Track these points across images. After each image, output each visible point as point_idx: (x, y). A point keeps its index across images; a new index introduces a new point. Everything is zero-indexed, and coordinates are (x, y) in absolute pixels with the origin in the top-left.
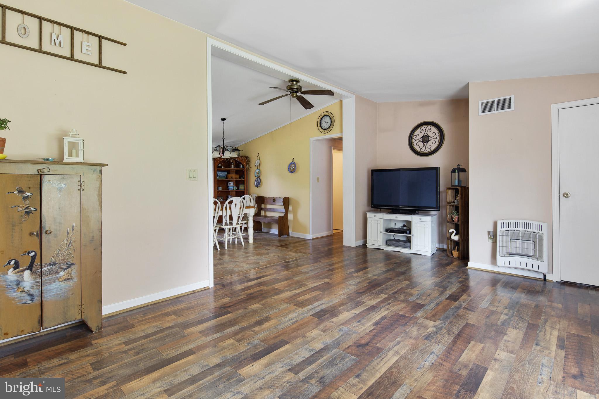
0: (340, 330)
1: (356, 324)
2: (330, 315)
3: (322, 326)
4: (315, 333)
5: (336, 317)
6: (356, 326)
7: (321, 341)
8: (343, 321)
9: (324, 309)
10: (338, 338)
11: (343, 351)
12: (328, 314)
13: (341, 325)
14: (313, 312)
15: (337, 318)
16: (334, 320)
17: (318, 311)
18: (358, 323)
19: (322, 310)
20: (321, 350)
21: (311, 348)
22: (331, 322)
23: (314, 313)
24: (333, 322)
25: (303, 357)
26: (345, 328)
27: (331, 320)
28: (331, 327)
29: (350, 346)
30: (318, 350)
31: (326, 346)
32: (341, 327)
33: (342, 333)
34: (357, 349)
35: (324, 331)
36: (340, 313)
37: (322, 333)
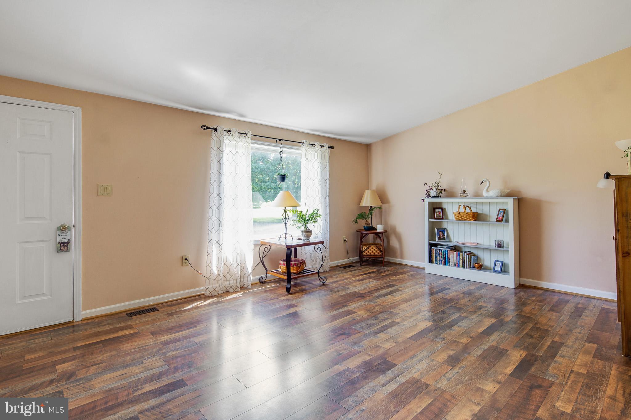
0: (362, 346)
1: (344, 351)
2: (373, 365)
3: (381, 351)
4: (388, 345)
5: (365, 362)
6: (345, 349)
7: (380, 338)
8: (357, 356)
9: (382, 374)
10: (364, 340)
11: (361, 332)
12: (376, 366)
13: (360, 352)
14: (395, 370)
15: (364, 359)
16: (367, 358)
17: (390, 371)
18: (341, 352)
19: (384, 372)
20: (379, 332)
21: (388, 334)
22: (372, 355)
23: (394, 368)
24: (369, 355)
25: (392, 329)
26: (356, 348)
27: (371, 357)
28: (371, 350)
29: (356, 334)
30: (382, 333)
31: (375, 335)
32: (361, 349)
33: (361, 344)
34: (350, 332)
35: (378, 346)
36: (359, 367)
37: (380, 345)
